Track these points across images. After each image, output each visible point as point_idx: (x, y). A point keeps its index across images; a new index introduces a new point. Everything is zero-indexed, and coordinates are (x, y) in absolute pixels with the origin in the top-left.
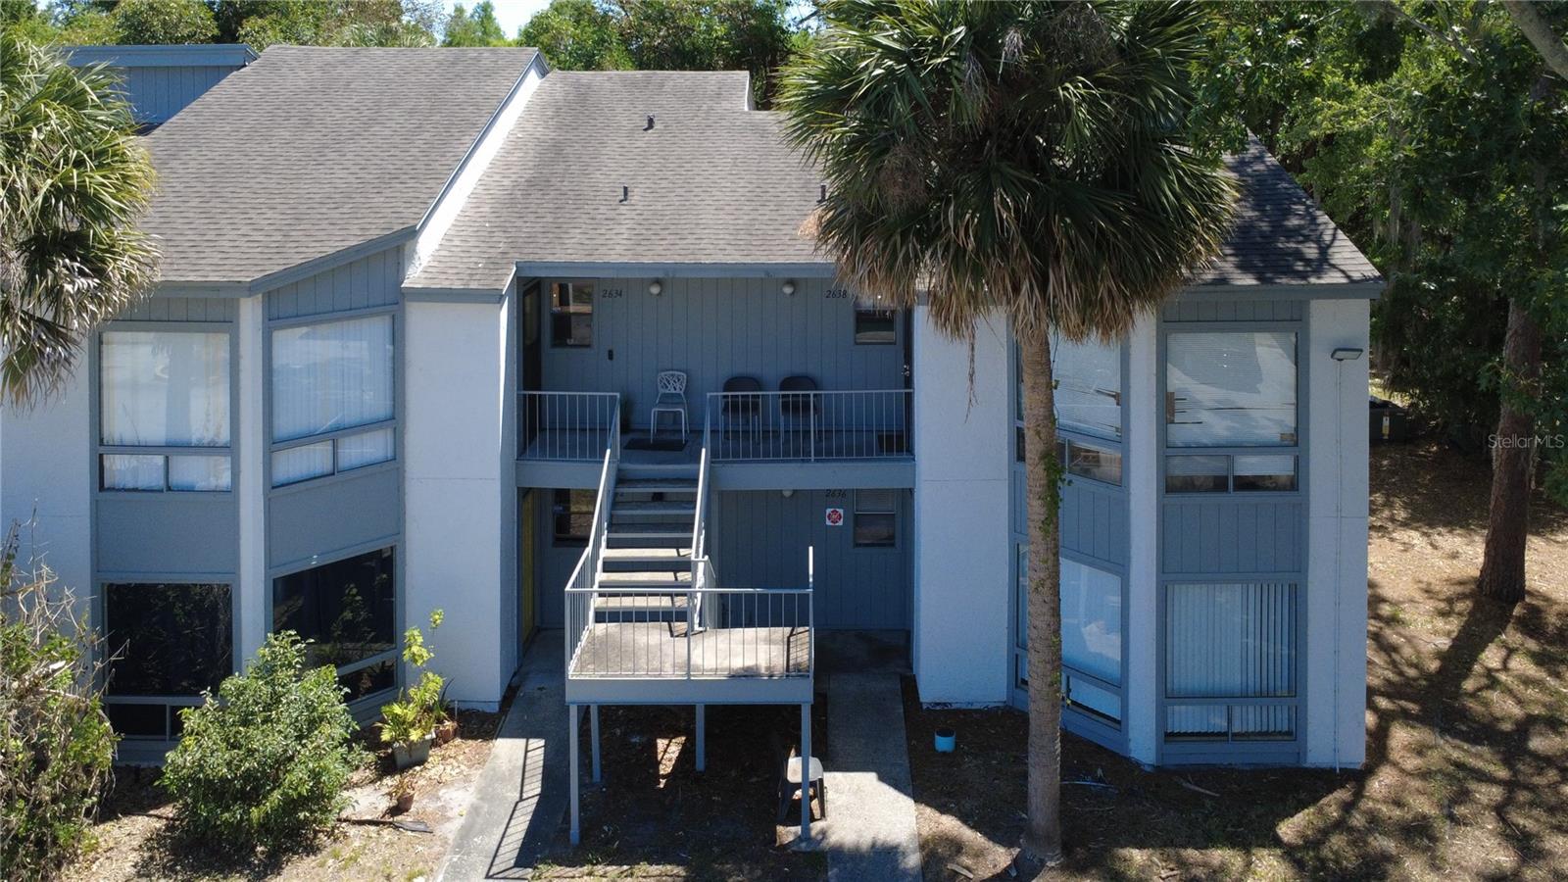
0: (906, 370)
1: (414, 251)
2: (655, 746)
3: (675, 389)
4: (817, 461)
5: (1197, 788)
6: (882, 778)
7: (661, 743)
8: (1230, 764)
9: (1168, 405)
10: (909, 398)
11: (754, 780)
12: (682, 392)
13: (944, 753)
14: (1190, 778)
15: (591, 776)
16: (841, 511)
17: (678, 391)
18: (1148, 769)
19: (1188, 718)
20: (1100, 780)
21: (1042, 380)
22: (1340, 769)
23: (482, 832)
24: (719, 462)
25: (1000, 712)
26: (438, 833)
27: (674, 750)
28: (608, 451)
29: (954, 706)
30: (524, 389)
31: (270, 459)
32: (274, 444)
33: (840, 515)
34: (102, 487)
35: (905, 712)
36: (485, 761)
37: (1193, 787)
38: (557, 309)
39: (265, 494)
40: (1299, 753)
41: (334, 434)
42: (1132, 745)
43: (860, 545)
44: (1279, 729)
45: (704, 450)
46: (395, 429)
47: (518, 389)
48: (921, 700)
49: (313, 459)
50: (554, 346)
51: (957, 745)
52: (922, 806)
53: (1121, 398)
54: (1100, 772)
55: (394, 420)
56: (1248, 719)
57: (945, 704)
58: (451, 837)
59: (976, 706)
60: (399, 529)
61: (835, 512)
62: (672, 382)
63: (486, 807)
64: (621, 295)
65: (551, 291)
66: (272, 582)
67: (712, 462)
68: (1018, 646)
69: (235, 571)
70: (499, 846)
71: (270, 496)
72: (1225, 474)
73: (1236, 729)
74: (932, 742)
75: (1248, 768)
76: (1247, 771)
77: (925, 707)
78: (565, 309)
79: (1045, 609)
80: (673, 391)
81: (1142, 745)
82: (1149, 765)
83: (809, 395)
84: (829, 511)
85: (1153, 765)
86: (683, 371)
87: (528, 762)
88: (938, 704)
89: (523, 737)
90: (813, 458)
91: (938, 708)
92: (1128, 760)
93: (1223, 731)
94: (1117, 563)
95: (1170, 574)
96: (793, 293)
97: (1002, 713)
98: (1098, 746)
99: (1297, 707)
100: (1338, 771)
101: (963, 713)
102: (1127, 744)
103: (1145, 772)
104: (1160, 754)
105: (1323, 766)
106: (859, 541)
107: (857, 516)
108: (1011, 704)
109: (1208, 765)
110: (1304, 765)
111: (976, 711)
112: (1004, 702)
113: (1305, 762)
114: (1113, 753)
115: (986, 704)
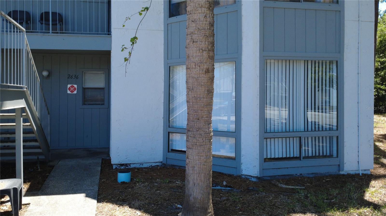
4: (53, 33)
5: (287, 187)
8: (301, 174)
13: (123, 183)
14: (282, 182)
16: (76, 86)
18: (254, 180)
20: (226, 186)
25: (159, 168)
29: (132, 166)
33: (75, 88)
35: (101, 170)
37: (284, 186)
42: (243, 167)
44: (325, 154)
48: (112, 163)
51: (132, 179)
54: (225, 183)
57: (126, 165)
59: (145, 166)
61: (72, 86)
68: (169, 127)
74: (116, 178)
75: (311, 176)
76: (312, 178)
77: (114, 167)
81: (251, 166)
82: (254, 177)
84: (69, 86)
85: (257, 177)
88: (122, 165)
90: (51, 31)
91: (122, 168)
92: (240, 176)
95: (267, 53)
97: (160, 168)
98: (220, 173)
99: (337, 137)
100: (361, 175)
101: (138, 169)
102: (240, 167)
103: (253, 181)
104: (262, 169)
105: (352, 173)
106: (86, 103)
107: (84, 89)
108: (165, 163)
109: (288, 175)
110: (342, 173)
111: (145, 168)
112: (161, 162)
113: (343, 170)
114: (230, 176)
115: (151, 164)
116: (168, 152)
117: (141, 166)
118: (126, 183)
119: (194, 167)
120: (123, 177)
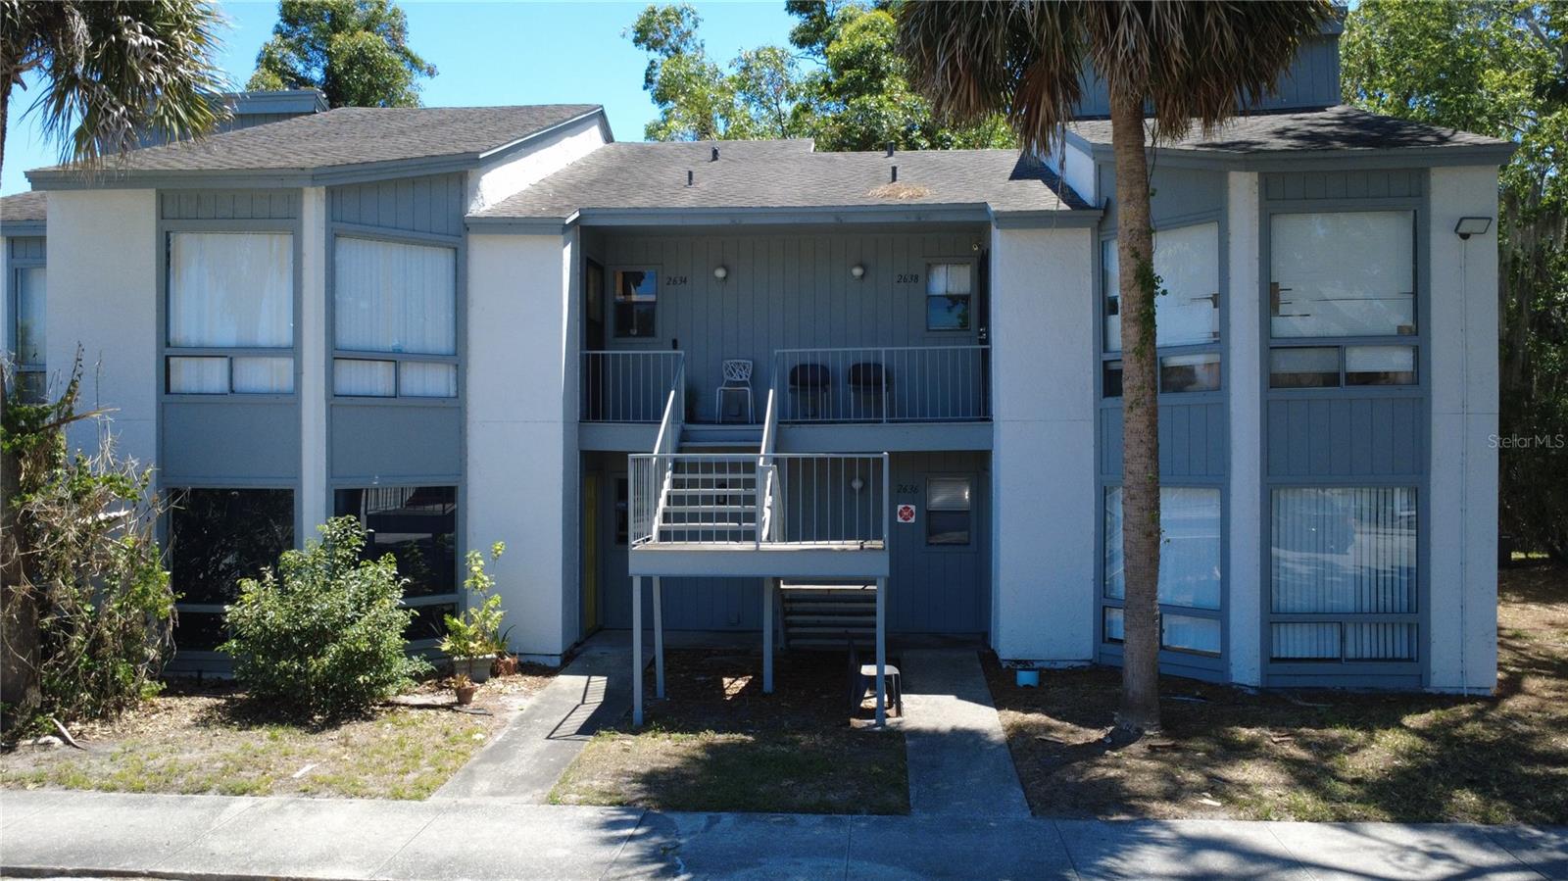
0: (981, 334)
1: (477, 187)
2: (722, 681)
3: (741, 377)
4: (888, 421)
6: (960, 697)
7: (726, 681)
8: (1343, 688)
9: (1271, 297)
10: (986, 355)
11: (825, 696)
12: (748, 380)
13: (1027, 686)
14: (1298, 696)
15: (655, 695)
16: (913, 506)
17: (744, 378)
18: (1251, 692)
19: (1297, 642)
20: (1198, 697)
21: (1138, 190)
22: (1469, 695)
23: (542, 717)
24: (787, 423)
25: (1085, 670)
26: (497, 716)
27: (741, 683)
28: (673, 393)
29: (1037, 665)
30: (588, 349)
31: (333, 368)
32: (337, 354)
33: (912, 511)
34: (167, 391)
35: (983, 669)
36: (545, 686)
38: (620, 298)
39: (327, 400)
40: (1421, 676)
41: (396, 358)
42: (1234, 670)
43: (932, 544)
44: (1397, 655)
45: (771, 391)
46: (457, 366)
47: (581, 349)
48: (1001, 657)
49: (375, 379)
50: (617, 336)
51: (1040, 683)
52: (1004, 712)
53: (1220, 300)
54: (1198, 694)
55: (456, 358)
56: (1363, 643)
57: (1027, 661)
58: (511, 720)
59: (1060, 665)
60: (461, 470)
61: (907, 507)
62: (737, 370)
63: (546, 706)
64: (685, 281)
65: (615, 278)
66: (333, 493)
67: (780, 423)
68: (1105, 597)
69: (298, 476)
70: (561, 724)
71: (332, 402)
72: (1334, 369)
73: (1351, 652)
74: (1015, 680)
75: (1362, 691)
76: (1363, 694)
77: (1004, 666)
78: (628, 299)
79: (1143, 450)
80: (739, 379)
81: (1246, 669)
82: (1252, 687)
83: (881, 352)
84: (900, 506)
85: (1256, 688)
86: (748, 359)
87: (590, 687)
88: (1019, 661)
89: (585, 675)
90: (884, 419)
91: (1019, 666)
92: (1228, 685)
93: (1335, 656)
94: (1215, 477)
95: (1275, 478)
96: (863, 276)
97: (1088, 671)
98: (1195, 680)
99: (1418, 625)
100: (1466, 695)
101: (1047, 670)
102: (1228, 669)
103: (1249, 695)
104: (1265, 674)
105: (1448, 691)
106: (931, 541)
107: (930, 513)
108: (1098, 661)
109: (1318, 688)
110: (1427, 690)
111: (1060, 669)
112: (1090, 661)
113: (1428, 686)
114: (1211, 684)
115: (1071, 664)
116: (1104, 642)
117: (1052, 666)
118: (1032, 687)
119: (1132, 654)
120: (1025, 678)
